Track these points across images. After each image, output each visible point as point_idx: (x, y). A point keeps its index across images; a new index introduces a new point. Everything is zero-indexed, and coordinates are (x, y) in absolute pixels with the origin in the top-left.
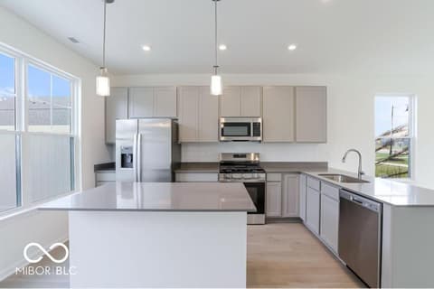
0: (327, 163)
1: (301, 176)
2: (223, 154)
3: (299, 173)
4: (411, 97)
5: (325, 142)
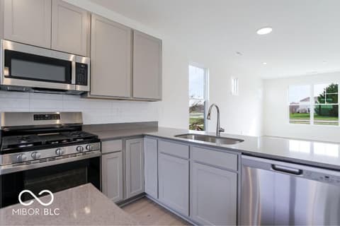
0: (157, 123)
1: (145, 139)
2: (7, 114)
3: (143, 136)
4: (205, 69)
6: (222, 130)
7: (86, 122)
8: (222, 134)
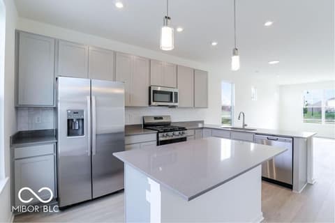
3: (202, 128)
4: (232, 83)
5: (207, 108)
6: (246, 125)
7: (173, 121)
8: (246, 127)
